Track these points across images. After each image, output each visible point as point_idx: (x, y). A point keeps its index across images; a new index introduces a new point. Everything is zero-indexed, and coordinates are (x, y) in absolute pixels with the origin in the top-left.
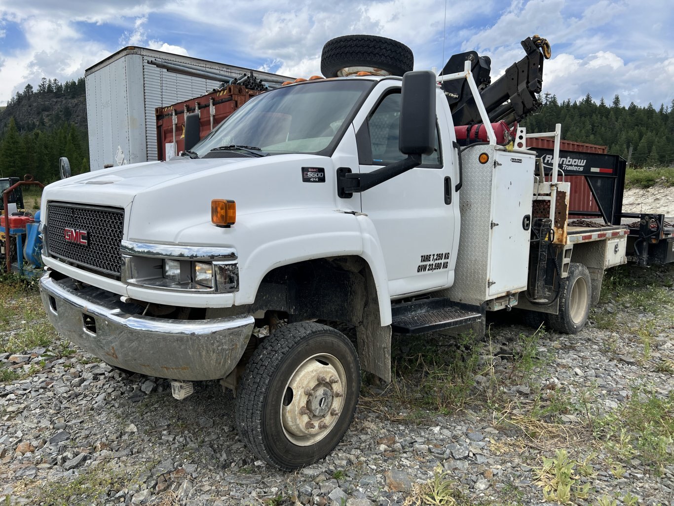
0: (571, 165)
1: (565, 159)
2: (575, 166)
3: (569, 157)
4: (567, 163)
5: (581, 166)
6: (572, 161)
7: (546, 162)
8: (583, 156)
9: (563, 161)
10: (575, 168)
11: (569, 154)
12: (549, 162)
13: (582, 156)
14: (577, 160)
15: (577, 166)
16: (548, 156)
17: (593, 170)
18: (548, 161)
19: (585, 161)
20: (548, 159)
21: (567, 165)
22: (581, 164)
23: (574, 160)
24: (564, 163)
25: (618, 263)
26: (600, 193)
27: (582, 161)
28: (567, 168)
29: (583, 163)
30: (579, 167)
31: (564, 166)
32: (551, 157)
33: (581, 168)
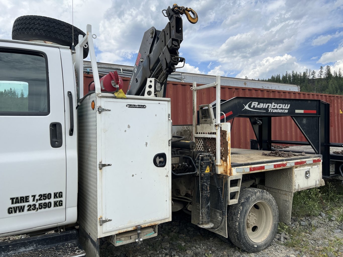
0: (276, 109)
1: (270, 105)
2: (280, 109)
3: (273, 103)
4: (272, 107)
5: (285, 109)
6: (277, 106)
7: (252, 107)
8: (287, 102)
9: (268, 106)
10: (280, 111)
11: (273, 101)
12: (256, 107)
13: (285, 101)
14: (281, 105)
15: (282, 109)
16: (253, 103)
17: (297, 111)
18: (254, 106)
19: (289, 105)
20: (255, 105)
21: (273, 109)
22: (286, 108)
23: (279, 105)
24: (270, 107)
25: (313, 185)
26: (306, 129)
27: (287, 105)
28: (273, 111)
29: (287, 107)
30: (284, 110)
31: (270, 109)
32: (257, 103)
33: (286, 110)
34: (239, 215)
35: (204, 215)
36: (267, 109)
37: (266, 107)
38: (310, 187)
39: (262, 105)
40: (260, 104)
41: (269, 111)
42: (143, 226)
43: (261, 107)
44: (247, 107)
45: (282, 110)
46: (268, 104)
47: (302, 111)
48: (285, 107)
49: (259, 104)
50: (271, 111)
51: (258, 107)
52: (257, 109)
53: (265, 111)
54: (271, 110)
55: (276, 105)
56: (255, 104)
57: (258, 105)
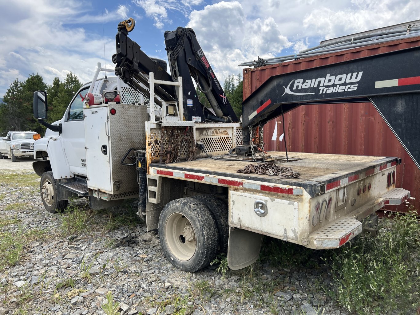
0: (334, 85)
1: (322, 79)
2: (340, 85)
3: (328, 75)
4: (327, 84)
5: (351, 84)
6: (335, 80)
7: (294, 88)
8: (355, 66)
9: (320, 82)
10: (340, 89)
12: (300, 88)
13: (352, 66)
14: (344, 76)
15: (345, 84)
16: (297, 81)
17: (379, 85)
18: (298, 87)
19: (361, 73)
21: (327, 87)
22: (354, 80)
24: (322, 84)
26: (403, 126)
27: (355, 74)
28: (326, 90)
29: (356, 78)
30: (349, 86)
31: (321, 88)
32: (301, 80)
33: (352, 87)
37: (316, 86)
38: (268, 233)
40: (307, 81)
41: (321, 93)
42: (101, 190)
43: (309, 86)
44: (288, 91)
45: (344, 87)
46: (318, 80)
47: (394, 83)
48: (351, 78)
49: (304, 82)
50: (324, 92)
51: (304, 87)
53: (314, 93)
54: (323, 90)
55: (333, 78)
56: (299, 83)
57: (302, 84)
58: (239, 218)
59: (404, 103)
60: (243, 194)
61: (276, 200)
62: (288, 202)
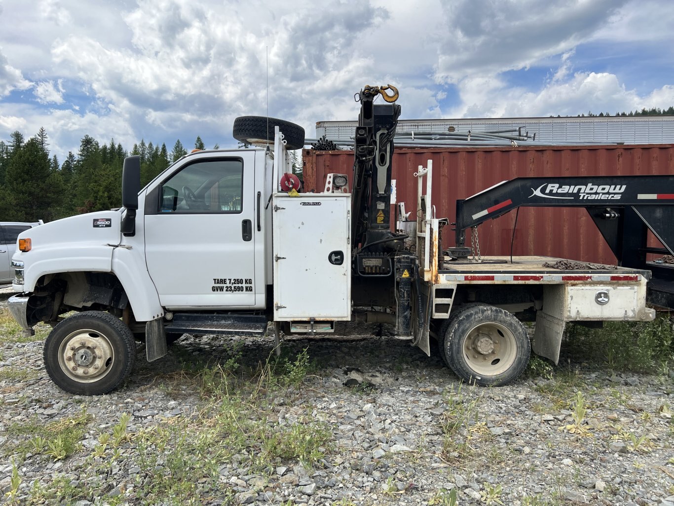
0: (596, 193)
1: (583, 187)
2: (603, 194)
3: (590, 185)
4: (588, 191)
5: (615, 194)
6: (598, 189)
7: (547, 191)
8: (618, 181)
9: (580, 189)
10: (603, 197)
11: (590, 180)
12: (554, 192)
13: (615, 180)
14: (607, 187)
15: (608, 193)
16: (550, 185)
17: (641, 197)
18: (551, 191)
19: (624, 187)
21: (587, 194)
22: (617, 191)
23: (601, 187)
24: (582, 191)
25: (616, 317)
26: (662, 227)
27: (618, 187)
28: (588, 197)
29: (620, 189)
30: (613, 195)
31: (582, 195)
32: (557, 185)
33: (615, 196)
34: (452, 333)
35: (400, 325)
36: (577, 195)
37: (575, 191)
39: (566, 189)
40: (563, 187)
41: (581, 198)
42: (317, 319)
43: (566, 191)
44: (538, 193)
45: (607, 196)
46: (577, 187)
47: (654, 197)
48: (614, 189)
49: (560, 187)
50: (585, 198)
51: (560, 191)
52: (557, 194)
53: (573, 198)
54: (584, 196)
55: (595, 187)
56: (553, 187)
57: (558, 189)
58: (578, 311)
59: (662, 211)
60: (583, 287)
61: (618, 287)
62: (629, 287)
